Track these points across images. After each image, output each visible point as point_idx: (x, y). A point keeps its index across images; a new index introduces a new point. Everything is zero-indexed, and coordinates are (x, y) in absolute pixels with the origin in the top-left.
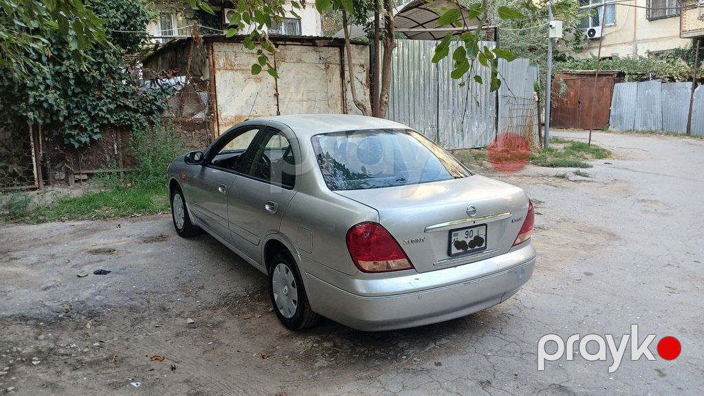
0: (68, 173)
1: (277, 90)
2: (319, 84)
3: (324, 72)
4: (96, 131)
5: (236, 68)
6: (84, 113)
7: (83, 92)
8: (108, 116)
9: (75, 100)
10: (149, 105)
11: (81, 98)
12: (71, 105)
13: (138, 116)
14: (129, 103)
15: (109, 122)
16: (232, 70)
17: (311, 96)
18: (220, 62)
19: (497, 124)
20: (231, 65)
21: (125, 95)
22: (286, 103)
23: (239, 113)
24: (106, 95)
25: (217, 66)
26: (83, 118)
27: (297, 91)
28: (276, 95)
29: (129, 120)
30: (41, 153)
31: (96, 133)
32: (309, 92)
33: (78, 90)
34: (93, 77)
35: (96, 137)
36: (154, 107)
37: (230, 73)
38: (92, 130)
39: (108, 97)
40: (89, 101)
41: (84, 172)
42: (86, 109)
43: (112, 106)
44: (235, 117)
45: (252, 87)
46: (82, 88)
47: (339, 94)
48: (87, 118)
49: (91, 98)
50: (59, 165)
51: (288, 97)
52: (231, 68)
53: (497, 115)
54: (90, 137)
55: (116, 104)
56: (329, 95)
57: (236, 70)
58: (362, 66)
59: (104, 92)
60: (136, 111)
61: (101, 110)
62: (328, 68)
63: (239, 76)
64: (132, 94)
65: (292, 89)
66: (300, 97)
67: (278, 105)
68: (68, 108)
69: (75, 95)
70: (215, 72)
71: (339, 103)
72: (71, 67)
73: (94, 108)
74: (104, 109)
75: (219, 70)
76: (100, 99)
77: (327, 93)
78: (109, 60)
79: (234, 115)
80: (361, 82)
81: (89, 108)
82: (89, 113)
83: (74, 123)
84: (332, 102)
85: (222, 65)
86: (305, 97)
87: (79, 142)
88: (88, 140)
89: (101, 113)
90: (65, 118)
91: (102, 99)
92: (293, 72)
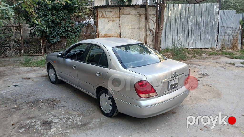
0: (52, 51)
1: (120, 25)
2: (136, 22)
3: (139, 18)
4: (59, 38)
5: (105, 17)
6: (56, 32)
7: (55, 26)
8: (63, 34)
9: (53, 28)
10: (75, 30)
11: (55, 28)
12: (52, 30)
13: (71, 34)
14: (69, 29)
15: (63, 35)
16: (104, 18)
17: (133, 27)
18: (100, 15)
19: (217, 38)
20: (104, 16)
21: (68, 27)
22: (123, 29)
23: (106, 33)
24: (62, 27)
25: (99, 17)
26: (55, 34)
27: (128, 25)
28: (120, 27)
29: (69, 35)
30: (44, 44)
31: (59, 39)
32: (132, 25)
33: (53, 25)
34: (57, 21)
35: (59, 40)
36: (77, 31)
37: (103, 19)
38: (58, 38)
39: (63, 27)
40: (57, 29)
41: (56, 51)
42: (56, 31)
43: (64, 30)
44: (105, 34)
45: (111, 23)
46: (55, 25)
47: (144, 26)
48: (56, 34)
49: (57, 28)
50: (49, 49)
51: (124, 27)
52: (104, 17)
53: (218, 35)
54: (57, 40)
55: (65, 29)
56: (140, 26)
57: (106, 18)
58: (154, 15)
59: (62, 26)
60: (71, 32)
61: (60, 32)
62: (140, 16)
63: (106, 20)
64: (71, 27)
65: (126, 24)
66: (128, 27)
67: (120, 30)
68: (51, 31)
69: (53, 27)
70: (98, 19)
71: (144, 29)
72: (50, 18)
73: (58, 31)
74: (61, 31)
75: (99, 18)
76: (60, 28)
77: (139, 25)
78: (62, 16)
79: (104, 33)
80: (153, 21)
81: (57, 31)
82: (57, 33)
83: (52, 36)
84: (141, 29)
85: (101, 16)
86: (130, 27)
87: (53, 41)
88: (56, 41)
89: (60, 33)
90: (50, 34)
91: (61, 28)
92: (126, 18)
